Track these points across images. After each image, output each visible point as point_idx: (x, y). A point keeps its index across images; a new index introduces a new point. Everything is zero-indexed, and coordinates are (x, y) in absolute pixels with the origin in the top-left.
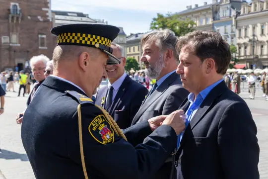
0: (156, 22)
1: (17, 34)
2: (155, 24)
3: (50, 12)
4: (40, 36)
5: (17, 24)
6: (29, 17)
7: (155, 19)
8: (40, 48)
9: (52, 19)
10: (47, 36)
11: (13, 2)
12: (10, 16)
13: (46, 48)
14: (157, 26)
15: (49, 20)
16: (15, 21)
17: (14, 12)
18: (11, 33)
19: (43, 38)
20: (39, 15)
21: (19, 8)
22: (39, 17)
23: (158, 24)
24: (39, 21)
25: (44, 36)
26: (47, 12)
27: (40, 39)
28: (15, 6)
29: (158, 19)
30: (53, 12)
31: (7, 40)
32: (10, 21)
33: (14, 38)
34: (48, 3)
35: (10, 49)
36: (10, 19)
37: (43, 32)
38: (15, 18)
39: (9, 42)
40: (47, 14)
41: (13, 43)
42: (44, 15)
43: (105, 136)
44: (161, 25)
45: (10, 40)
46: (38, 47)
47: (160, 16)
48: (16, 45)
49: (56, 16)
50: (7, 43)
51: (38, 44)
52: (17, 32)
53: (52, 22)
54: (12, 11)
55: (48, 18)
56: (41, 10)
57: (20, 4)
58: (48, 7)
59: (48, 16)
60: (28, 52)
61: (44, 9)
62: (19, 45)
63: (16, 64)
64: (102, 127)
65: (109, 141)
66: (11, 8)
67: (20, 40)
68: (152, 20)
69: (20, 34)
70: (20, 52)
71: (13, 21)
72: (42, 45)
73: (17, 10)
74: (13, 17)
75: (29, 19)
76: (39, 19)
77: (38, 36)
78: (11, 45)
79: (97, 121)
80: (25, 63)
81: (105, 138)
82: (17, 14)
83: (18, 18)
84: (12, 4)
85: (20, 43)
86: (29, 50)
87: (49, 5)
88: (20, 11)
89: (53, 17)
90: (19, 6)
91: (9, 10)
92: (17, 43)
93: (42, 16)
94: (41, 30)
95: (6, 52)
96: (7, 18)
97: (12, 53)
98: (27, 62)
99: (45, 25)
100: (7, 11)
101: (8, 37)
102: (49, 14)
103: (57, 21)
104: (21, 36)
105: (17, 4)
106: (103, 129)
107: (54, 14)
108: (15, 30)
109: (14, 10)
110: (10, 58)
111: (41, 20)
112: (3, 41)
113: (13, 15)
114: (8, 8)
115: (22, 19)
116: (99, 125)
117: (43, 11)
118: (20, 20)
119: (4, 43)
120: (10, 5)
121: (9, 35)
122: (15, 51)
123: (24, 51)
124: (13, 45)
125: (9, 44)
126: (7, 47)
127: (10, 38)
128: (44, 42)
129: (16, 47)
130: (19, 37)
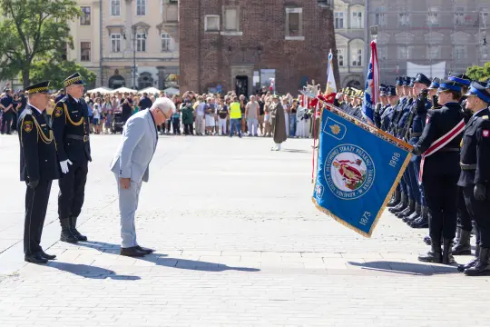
1: (236, 8)
4: (288, 10)
8: (287, 38)
10: (305, 11)
13: (303, 38)
18: (223, 7)
19: (296, 15)
25: (299, 10)
27: (287, 18)
31: (216, 24)
33: (232, 17)
35: (220, 42)
37: (297, 1)
39: (219, 28)
41: (230, 30)
45: (221, 23)
46: (283, 37)
48: (233, 34)
50: (216, 30)
51: (284, 29)
52: (237, 4)
60: (259, 48)
62: (241, 33)
63: (234, 77)
67: (243, 20)
69: (243, 8)
70: (243, 49)
72: (293, 31)
77: (284, 11)
78: (222, 33)
80: (253, 75)
85: (241, 28)
86: (262, 44)
92: (235, 30)
95: (213, 51)
97: (225, 51)
98: (256, 73)
101: (218, 16)
104: (245, 12)
110: (220, 65)
112: (206, 25)
119: (208, 31)
121: (219, 12)
122: (230, 49)
123: (251, 48)
124: (227, 34)
125: (219, 31)
126: (214, 39)
127: (221, 19)
128: (298, 25)
129: (233, 37)
130: (241, 14)
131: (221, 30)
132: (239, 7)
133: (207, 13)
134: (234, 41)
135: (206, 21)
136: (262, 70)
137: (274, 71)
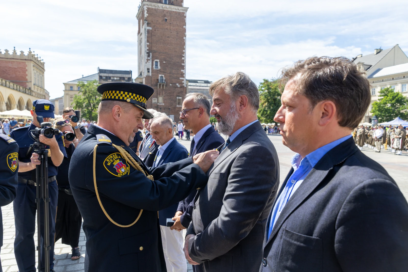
0: (262, 85)
1: (162, 97)
2: (262, 87)
3: (185, 80)
4: (177, 98)
5: (163, 89)
6: (171, 85)
7: (261, 84)
8: (177, 106)
9: (186, 85)
10: (182, 98)
11: (160, 74)
12: (158, 84)
14: (263, 89)
15: (184, 86)
16: (161, 88)
17: (161, 81)
18: (158, 96)
19: (180, 99)
20: (178, 83)
21: (164, 78)
22: (177, 84)
23: (264, 87)
24: (177, 87)
26: (183, 80)
27: (177, 100)
28: (162, 77)
29: (264, 83)
30: (187, 80)
32: (158, 88)
33: (161, 99)
34: (184, 74)
36: (158, 86)
37: (180, 95)
38: (161, 86)
39: (157, 102)
40: (183, 82)
41: (160, 103)
42: (181, 83)
43: (119, 170)
44: (267, 87)
45: (158, 101)
46: (176, 106)
47: (266, 81)
48: (161, 104)
49: (189, 84)
50: (156, 103)
51: (176, 103)
52: (162, 95)
53: (186, 87)
54: (159, 80)
55: (184, 85)
56: (179, 79)
57: (165, 75)
58: (184, 77)
59: (183, 83)
60: (169, 109)
61: (181, 78)
62: (164, 104)
64: (117, 162)
65: (124, 174)
66: (159, 78)
67: (164, 100)
68: (260, 84)
69: (164, 96)
70: (164, 109)
71: (160, 87)
72: (179, 104)
73: (163, 80)
74: (160, 85)
75: (170, 86)
76: (177, 86)
77: (176, 98)
78: (158, 104)
79: (111, 157)
81: (119, 172)
82: (163, 82)
83: (163, 85)
84: (160, 75)
85: (164, 103)
86: (170, 107)
87: (184, 75)
88: (165, 80)
89: (187, 84)
90: (164, 77)
91: (158, 80)
92: (162, 103)
93: (179, 84)
94: (178, 93)
96: (157, 85)
99: (182, 89)
100: (156, 81)
101: (157, 99)
102: (184, 82)
103: (189, 87)
104: (165, 98)
105: (163, 76)
106: (118, 164)
107: (188, 82)
108: (161, 94)
109: (161, 79)
111: (179, 86)
112: (153, 102)
113: (160, 83)
114: (157, 79)
115: (166, 86)
116: (114, 161)
117: (180, 80)
118: (165, 86)
119: (154, 103)
120: (159, 76)
121: (157, 97)
123: (167, 109)
124: (159, 104)
125: (157, 103)
126: (156, 106)
127: (158, 99)
128: (180, 102)
129: (161, 105)
130: (164, 99)
131: (158, 103)
132: (163, 96)
133: (153, 98)
134: (162, 106)
135: (153, 100)
136: (170, 115)
137: (173, 116)
